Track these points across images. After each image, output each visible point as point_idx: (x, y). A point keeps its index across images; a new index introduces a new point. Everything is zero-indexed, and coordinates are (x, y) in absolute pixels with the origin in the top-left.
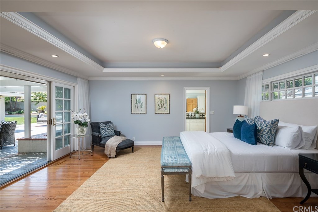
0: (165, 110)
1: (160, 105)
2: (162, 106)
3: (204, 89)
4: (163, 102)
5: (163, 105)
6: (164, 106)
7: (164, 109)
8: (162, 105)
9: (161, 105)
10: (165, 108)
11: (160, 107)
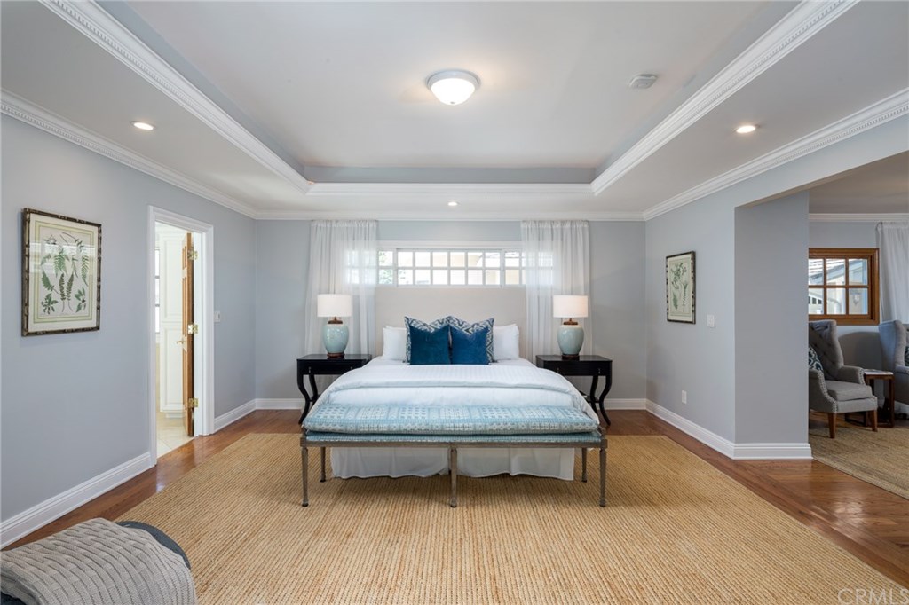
0: (79, 309)
1: (55, 282)
2: (65, 285)
3: (183, 226)
4: (68, 264)
5: (71, 280)
6: (75, 290)
7: (74, 302)
8: (66, 280)
9: (62, 281)
10: (77, 297)
11: (56, 296)
